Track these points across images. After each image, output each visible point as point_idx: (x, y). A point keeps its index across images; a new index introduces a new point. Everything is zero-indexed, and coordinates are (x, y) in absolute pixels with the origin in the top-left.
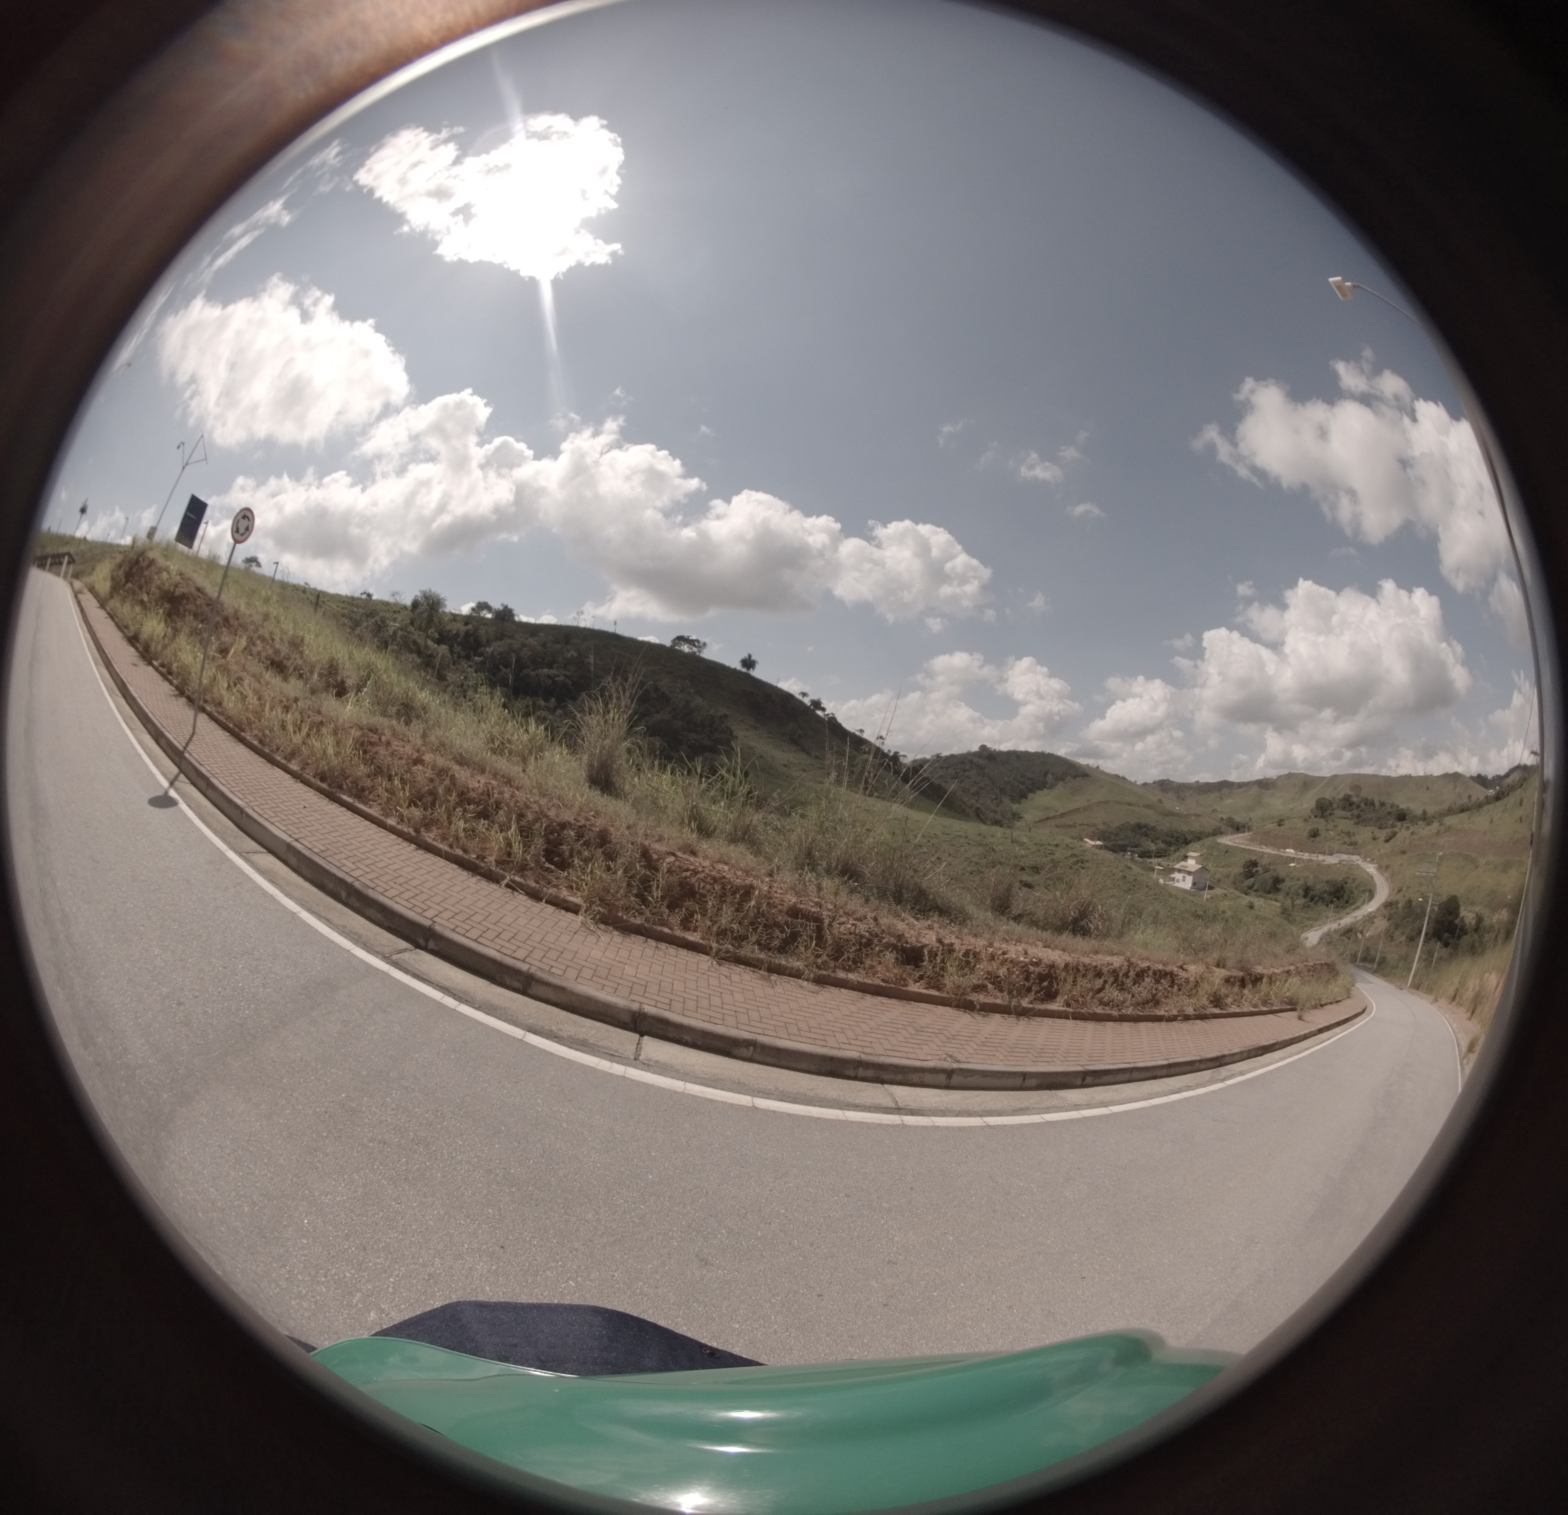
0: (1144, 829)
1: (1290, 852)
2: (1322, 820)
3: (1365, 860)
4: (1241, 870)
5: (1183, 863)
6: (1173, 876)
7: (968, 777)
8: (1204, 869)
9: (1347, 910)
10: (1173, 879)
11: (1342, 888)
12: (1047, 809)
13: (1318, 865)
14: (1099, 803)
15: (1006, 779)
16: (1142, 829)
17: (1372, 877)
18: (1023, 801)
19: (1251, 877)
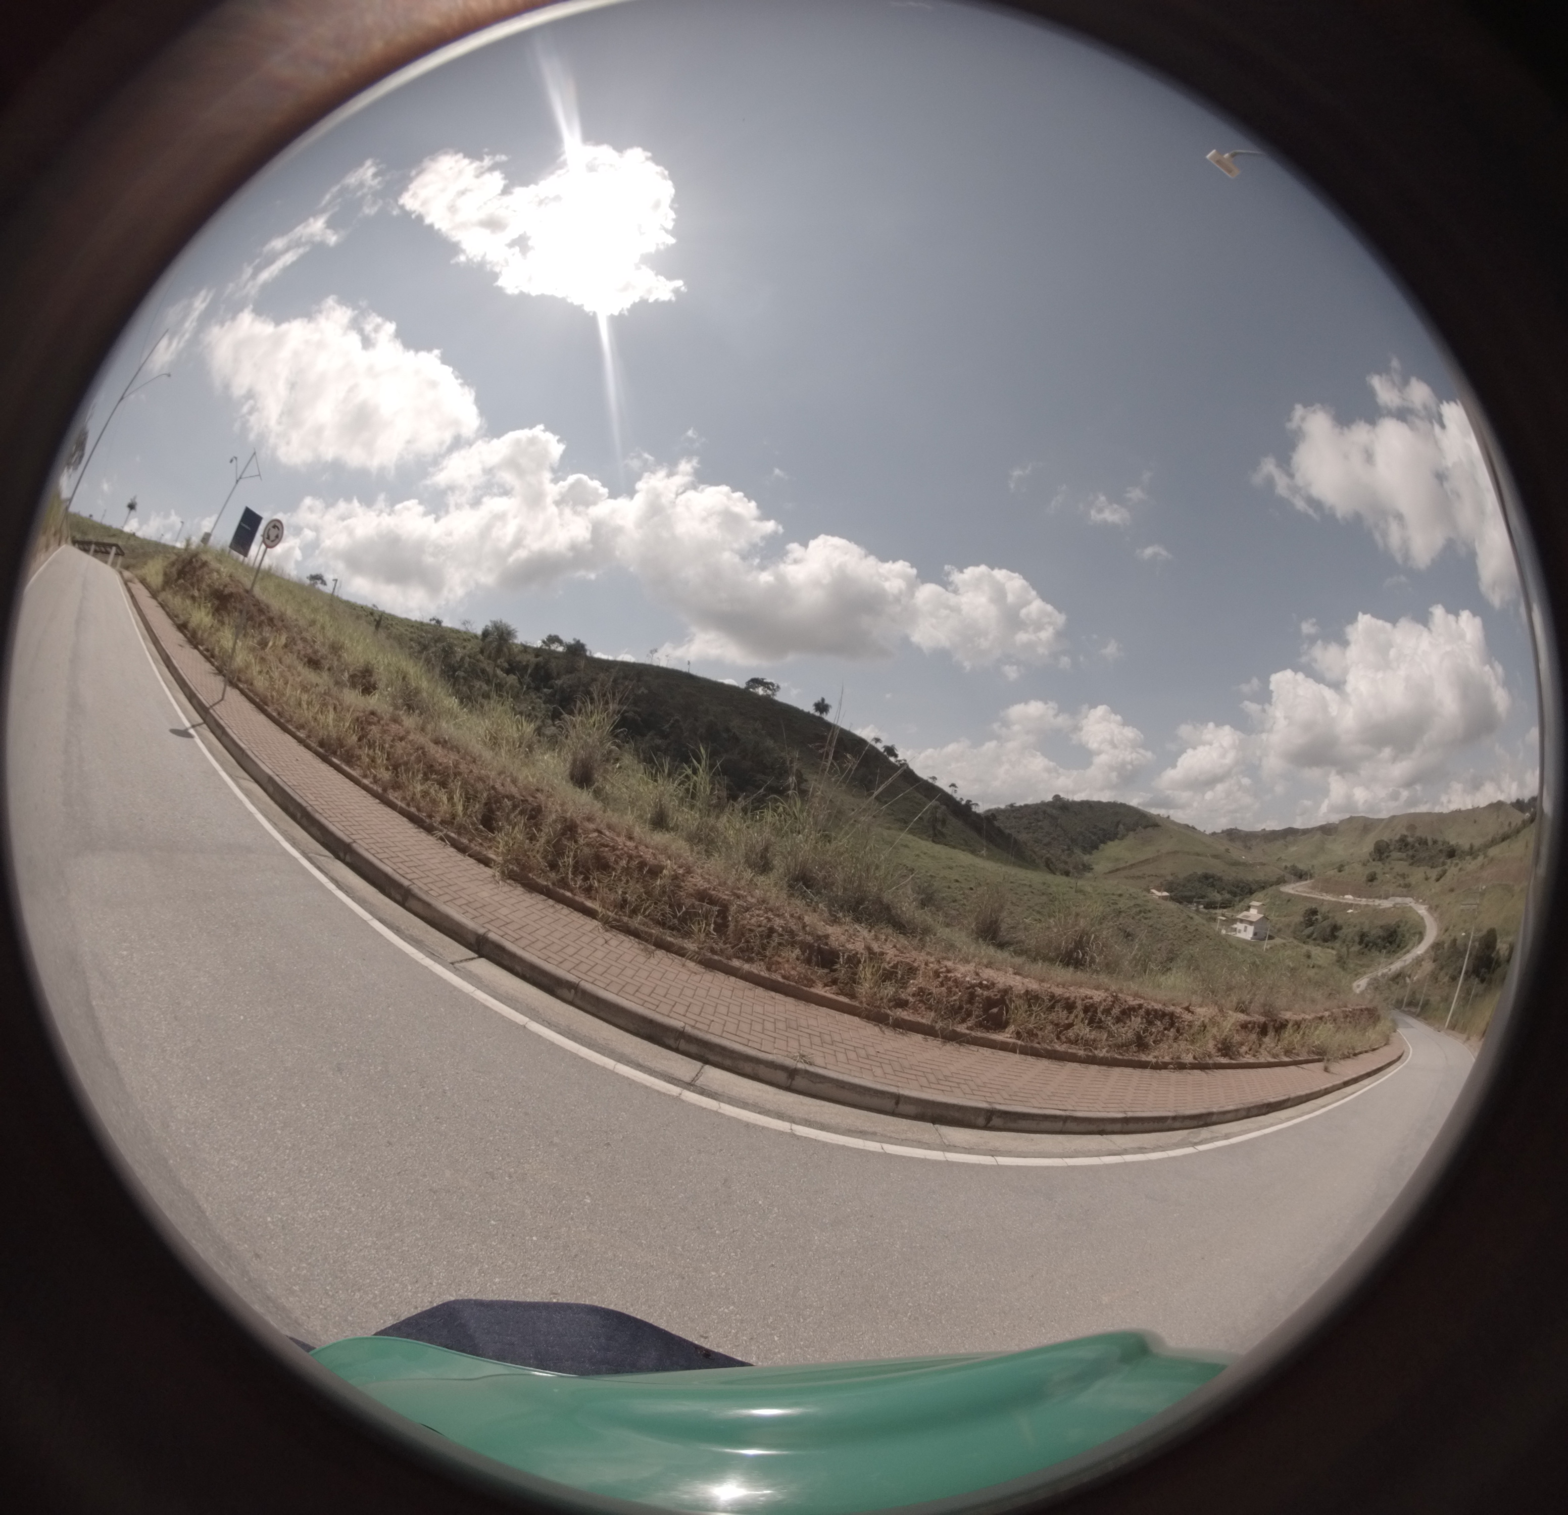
0: (1211, 880)
1: (1349, 897)
2: (1380, 863)
3: (1417, 901)
4: (1302, 919)
5: (1245, 913)
6: (1235, 926)
7: (1041, 828)
8: (1265, 918)
9: (1398, 954)
10: (1235, 930)
11: (1395, 932)
12: (1117, 860)
13: (1375, 910)
14: (1168, 853)
15: (1078, 829)
16: (1209, 880)
17: (1422, 918)
18: (1095, 852)
19: (1311, 925)
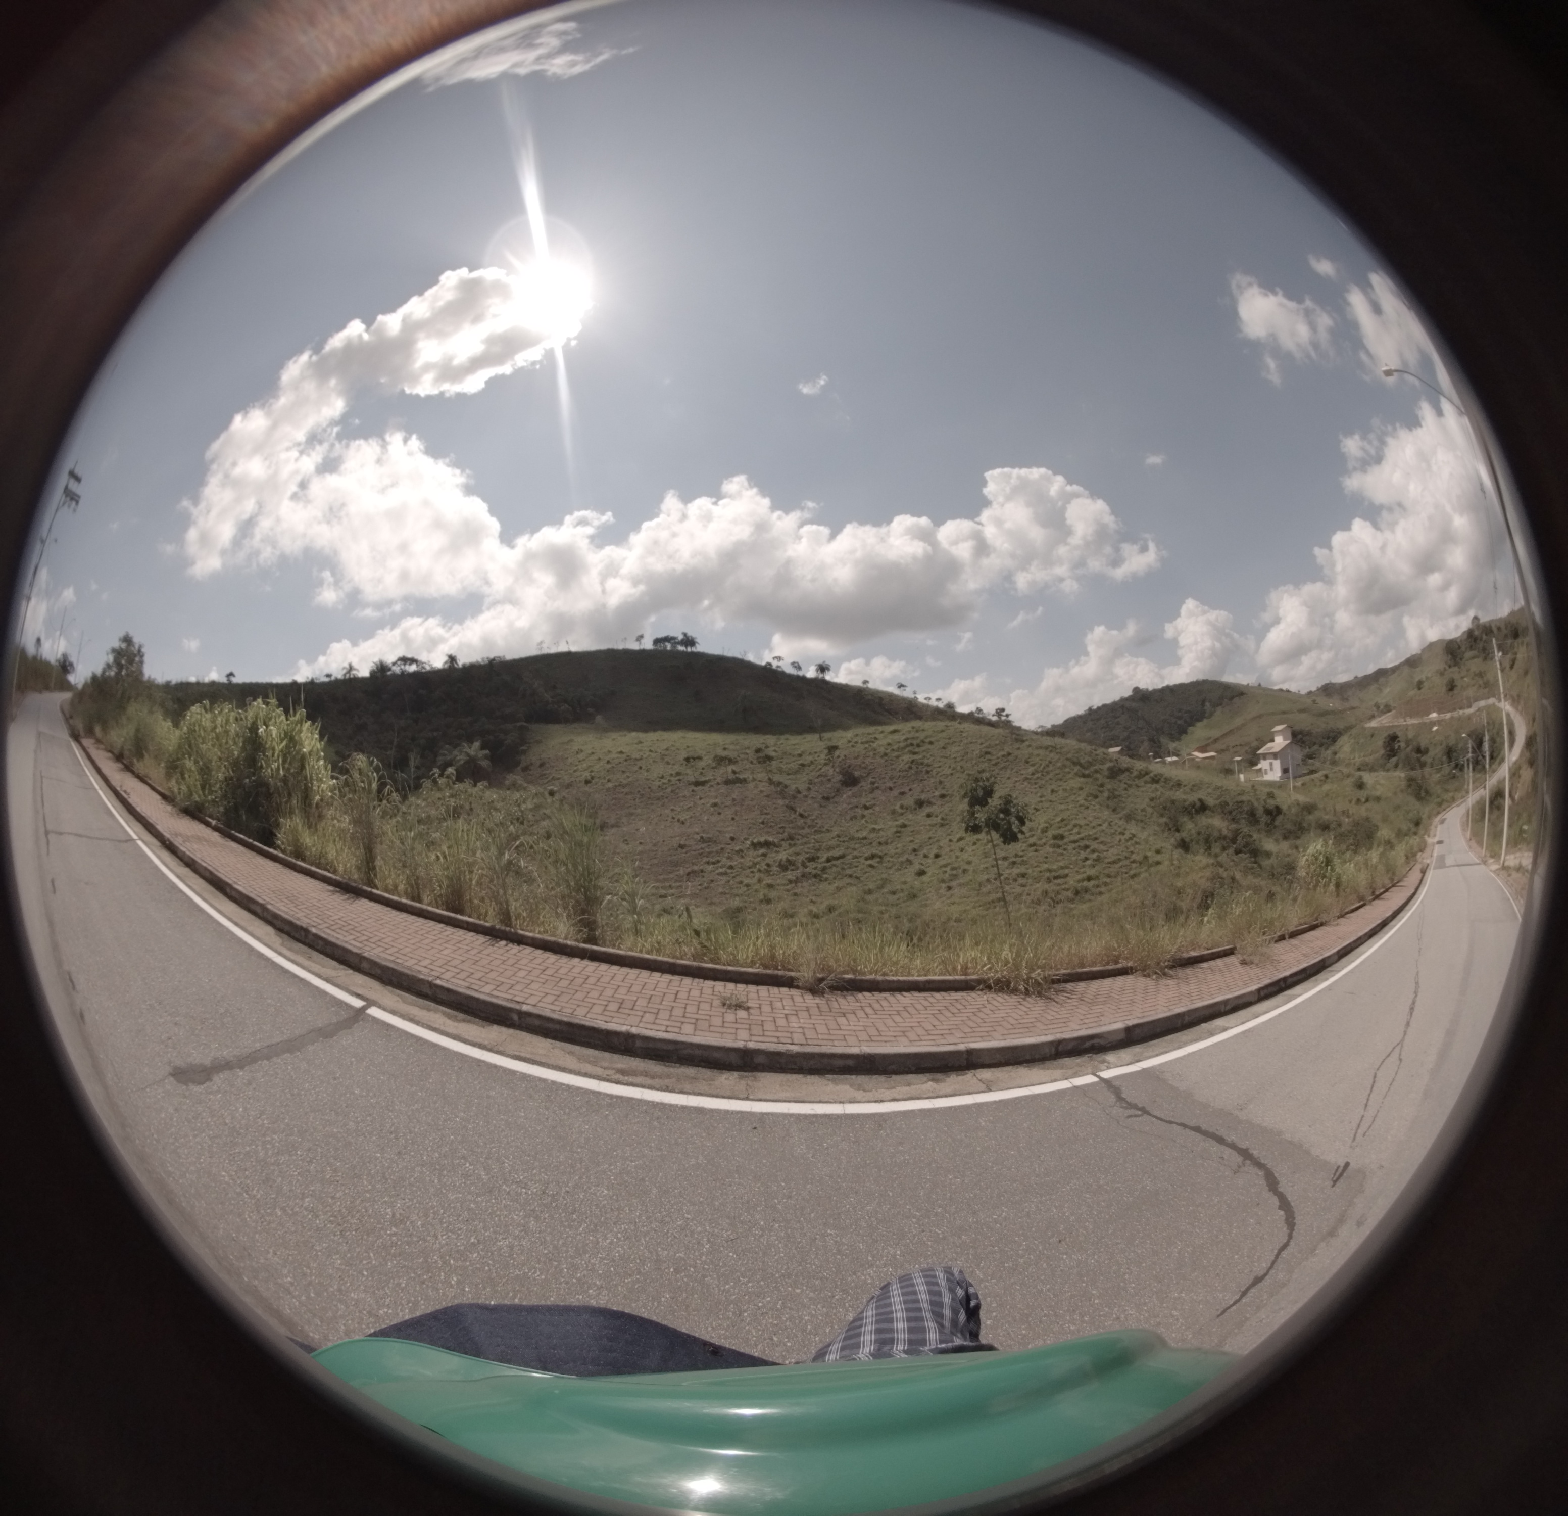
1: (1433, 715)
2: (1455, 668)
3: (1499, 699)
4: (1384, 751)
6: (1259, 766)
7: (1119, 724)
8: (1290, 744)
10: (1262, 772)
13: (1459, 721)
14: (1254, 718)
15: (1162, 717)
18: (1184, 736)
19: (1394, 756)
